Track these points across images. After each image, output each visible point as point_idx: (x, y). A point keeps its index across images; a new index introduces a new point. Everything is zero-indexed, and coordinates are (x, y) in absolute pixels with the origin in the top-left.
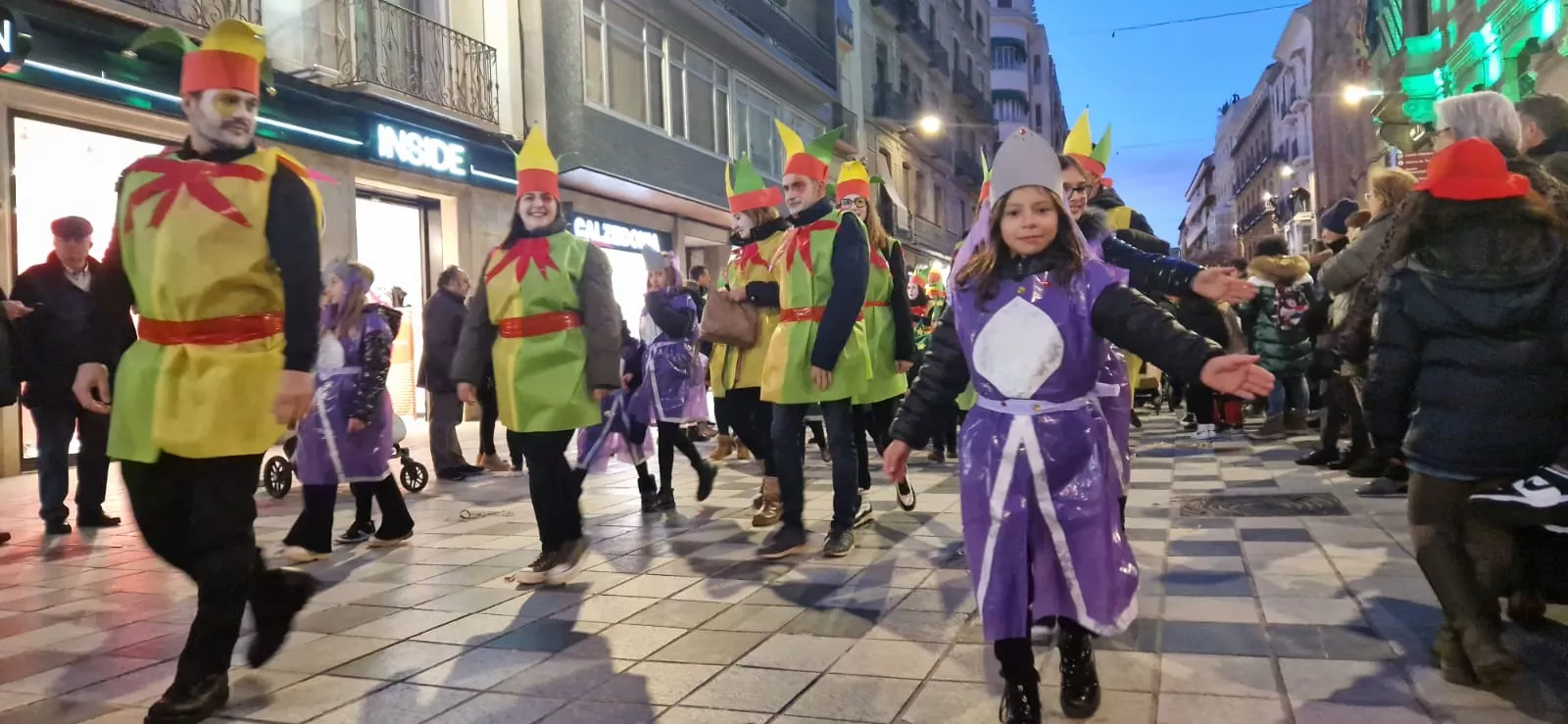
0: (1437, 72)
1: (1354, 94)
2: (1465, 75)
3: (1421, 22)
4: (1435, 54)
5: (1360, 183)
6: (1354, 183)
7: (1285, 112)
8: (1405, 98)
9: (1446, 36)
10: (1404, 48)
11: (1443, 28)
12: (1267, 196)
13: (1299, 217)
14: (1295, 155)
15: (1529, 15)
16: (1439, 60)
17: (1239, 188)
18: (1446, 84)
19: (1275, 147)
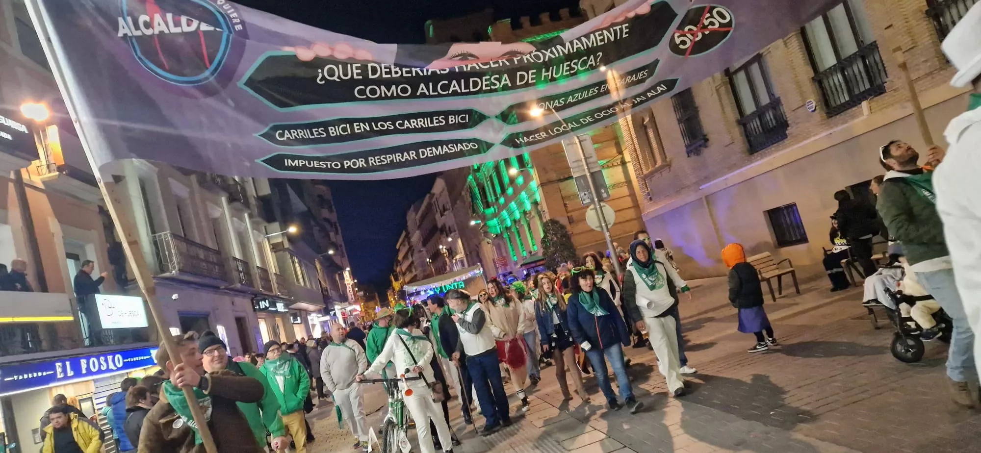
0: (495, 219)
1: (473, 223)
2: (503, 221)
3: (487, 205)
4: (493, 214)
5: (479, 246)
6: (478, 247)
7: (442, 215)
8: (489, 227)
9: (495, 209)
10: (484, 212)
11: (493, 207)
12: (441, 247)
13: (458, 257)
14: (451, 232)
15: (513, 212)
16: (495, 215)
17: (425, 243)
18: (498, 223)
19: (439, 226)
